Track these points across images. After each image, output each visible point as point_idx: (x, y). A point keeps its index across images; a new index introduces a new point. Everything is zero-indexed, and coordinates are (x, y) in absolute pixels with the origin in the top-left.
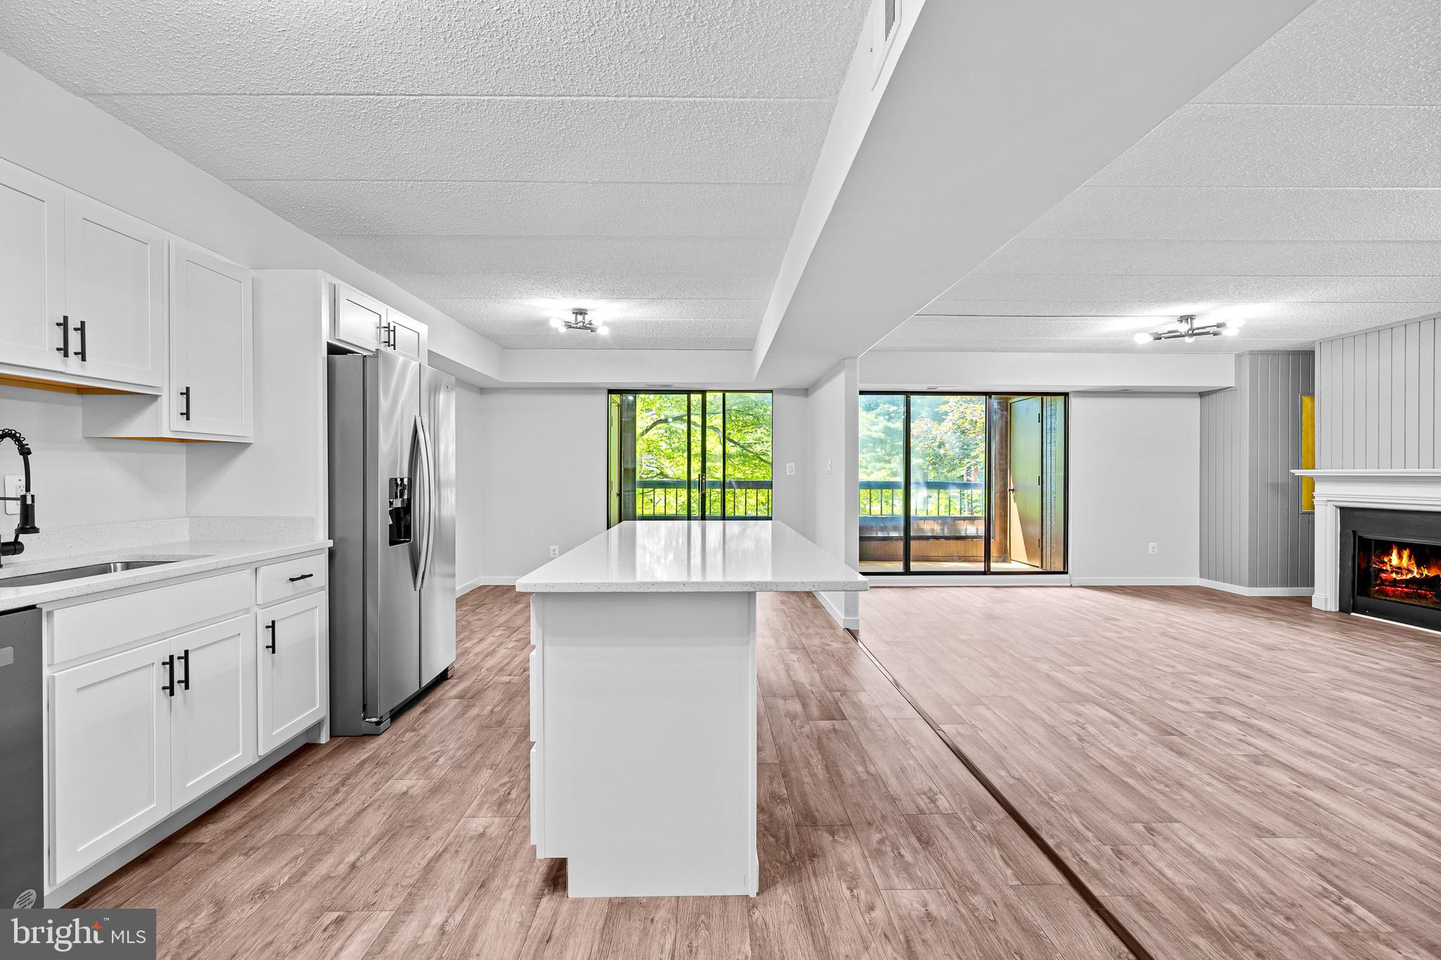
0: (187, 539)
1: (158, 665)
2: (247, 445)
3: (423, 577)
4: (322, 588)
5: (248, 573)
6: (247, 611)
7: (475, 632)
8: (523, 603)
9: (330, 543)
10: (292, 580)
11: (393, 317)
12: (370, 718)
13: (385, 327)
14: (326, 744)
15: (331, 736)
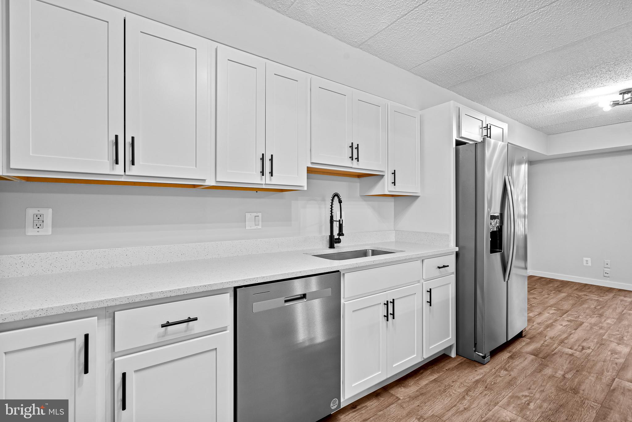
0: (394, 240)
1: (382, 304)
2: (418, 197)
3: (509, 274)
4: (453, 273)
5: (419, 262)
6: (419, 282)
7: (534, 306)
8: (564, 293)
9: (457, 249)
10: (439, 268)
11: (489, 121)
12: (479, 353)
13: (485, 127)
14: (455, 358)
15: (457, 354)
